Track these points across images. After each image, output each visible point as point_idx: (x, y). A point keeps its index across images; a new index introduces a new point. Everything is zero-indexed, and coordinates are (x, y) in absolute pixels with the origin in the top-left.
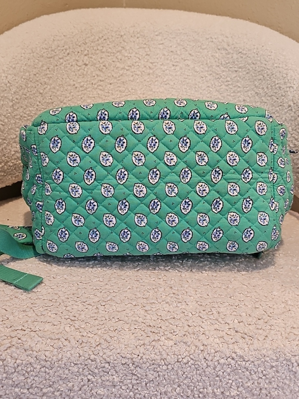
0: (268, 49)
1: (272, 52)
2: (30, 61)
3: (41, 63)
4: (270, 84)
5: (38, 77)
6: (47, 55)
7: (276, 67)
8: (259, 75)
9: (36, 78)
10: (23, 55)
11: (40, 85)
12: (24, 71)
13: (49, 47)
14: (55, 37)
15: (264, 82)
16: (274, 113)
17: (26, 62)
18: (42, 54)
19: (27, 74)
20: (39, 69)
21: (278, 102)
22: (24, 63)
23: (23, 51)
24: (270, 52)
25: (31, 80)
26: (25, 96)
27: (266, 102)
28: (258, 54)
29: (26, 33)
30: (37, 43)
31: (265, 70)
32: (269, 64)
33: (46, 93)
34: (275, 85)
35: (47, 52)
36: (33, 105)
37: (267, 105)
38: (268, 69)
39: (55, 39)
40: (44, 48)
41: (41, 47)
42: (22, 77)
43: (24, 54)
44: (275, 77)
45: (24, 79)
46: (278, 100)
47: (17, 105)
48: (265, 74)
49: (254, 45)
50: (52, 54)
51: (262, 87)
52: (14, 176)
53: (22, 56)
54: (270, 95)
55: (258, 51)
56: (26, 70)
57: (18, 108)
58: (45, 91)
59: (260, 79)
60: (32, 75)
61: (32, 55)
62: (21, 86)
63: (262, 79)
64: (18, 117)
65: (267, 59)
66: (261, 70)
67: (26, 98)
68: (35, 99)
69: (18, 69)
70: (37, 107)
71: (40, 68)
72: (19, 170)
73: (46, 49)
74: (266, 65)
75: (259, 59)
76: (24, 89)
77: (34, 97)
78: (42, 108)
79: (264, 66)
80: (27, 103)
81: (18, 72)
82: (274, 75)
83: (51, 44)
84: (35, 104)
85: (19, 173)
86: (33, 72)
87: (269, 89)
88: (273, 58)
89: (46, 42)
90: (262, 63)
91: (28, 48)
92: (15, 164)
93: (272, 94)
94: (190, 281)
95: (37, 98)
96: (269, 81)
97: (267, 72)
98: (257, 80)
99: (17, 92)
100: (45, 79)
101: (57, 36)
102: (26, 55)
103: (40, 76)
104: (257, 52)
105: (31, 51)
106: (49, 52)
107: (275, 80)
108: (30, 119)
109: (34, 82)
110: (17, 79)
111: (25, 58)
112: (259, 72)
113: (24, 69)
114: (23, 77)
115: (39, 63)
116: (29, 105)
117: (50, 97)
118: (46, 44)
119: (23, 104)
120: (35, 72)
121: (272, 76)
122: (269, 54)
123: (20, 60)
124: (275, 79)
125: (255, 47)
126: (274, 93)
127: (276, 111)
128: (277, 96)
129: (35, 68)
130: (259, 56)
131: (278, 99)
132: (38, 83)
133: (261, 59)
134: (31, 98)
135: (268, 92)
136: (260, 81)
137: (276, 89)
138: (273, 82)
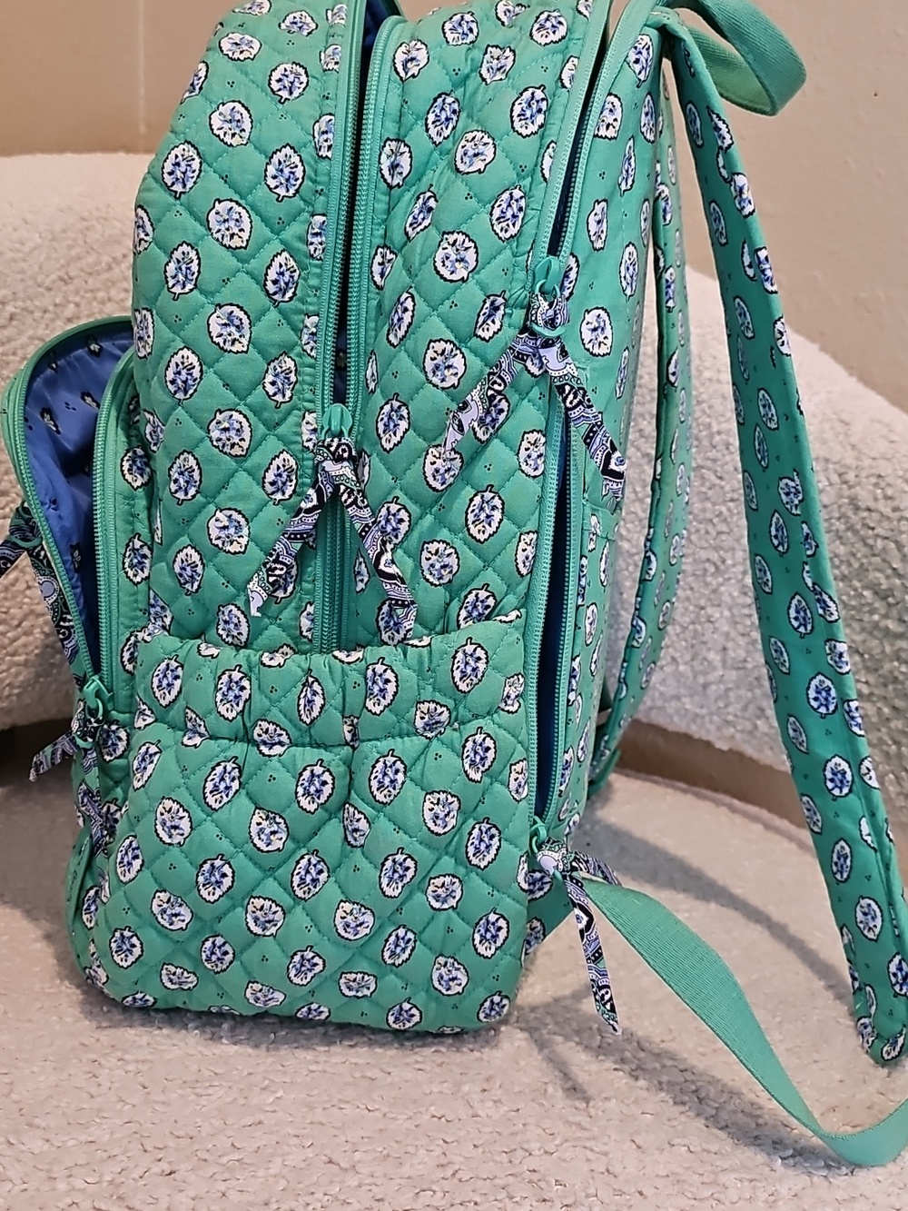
7: (710, 380)
21: (722, 488)
34: (711, 436)
44: (708, 411)
46: (723, 483)
82: (704, 405)
93: (701, 464)
107: (708, 420)
124: (709, 416)
126: (708, 459)
127: (717, 516)
128: (719, 469)
131: (720, 478)
137: (714, 447)
138: (701, 427)
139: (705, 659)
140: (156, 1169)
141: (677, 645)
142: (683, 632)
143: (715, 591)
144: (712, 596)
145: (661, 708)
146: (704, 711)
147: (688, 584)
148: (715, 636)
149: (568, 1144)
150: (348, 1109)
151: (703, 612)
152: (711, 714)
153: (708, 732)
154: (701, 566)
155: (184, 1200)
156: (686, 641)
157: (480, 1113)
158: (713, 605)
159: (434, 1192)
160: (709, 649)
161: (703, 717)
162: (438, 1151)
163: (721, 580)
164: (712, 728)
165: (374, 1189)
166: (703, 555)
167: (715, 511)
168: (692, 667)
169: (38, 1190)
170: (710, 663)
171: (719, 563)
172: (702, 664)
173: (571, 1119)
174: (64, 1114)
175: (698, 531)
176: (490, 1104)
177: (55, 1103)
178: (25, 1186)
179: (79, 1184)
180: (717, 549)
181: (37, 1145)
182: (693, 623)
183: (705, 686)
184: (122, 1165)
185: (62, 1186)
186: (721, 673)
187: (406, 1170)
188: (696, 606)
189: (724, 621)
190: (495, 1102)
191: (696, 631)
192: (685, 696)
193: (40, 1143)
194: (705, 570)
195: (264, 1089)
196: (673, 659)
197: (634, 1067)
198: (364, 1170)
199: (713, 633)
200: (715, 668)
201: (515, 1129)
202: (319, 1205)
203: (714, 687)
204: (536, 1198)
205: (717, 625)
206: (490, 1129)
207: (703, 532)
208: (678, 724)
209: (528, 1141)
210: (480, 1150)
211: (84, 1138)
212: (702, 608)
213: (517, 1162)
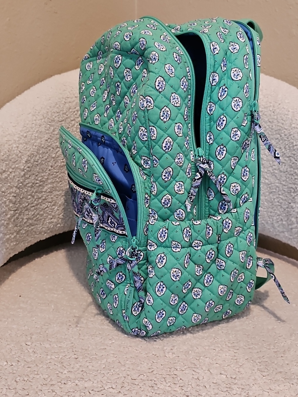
0: (285, 107)
1: (289, 111)
2: (41, 127)
3: (52, 128)
4: (287, 145)
5: (49, 143)
6: (58, 119)
7: (294, 127)
8: (276, 134)
9: (48, 143)
10: (34, 122)
11: (52, 149)
12: (35, 138)
13: (61, 111)
14: (67, 99)
15: (281, 141)
16: (293, 174)
17: (37, 129)
18: (54, 118)
19: (39, 141)
20: (50, 134)
22: (36, 131)
23: (35, 118)
24: (287, 111)
25: (43, 146)
26: (37, 163)
27: (284, 163)
28: (275, 112)
29: (38, 98)
30: (49, 108)
31: (282, 129)
32: (286, 124)
33: (58, 157)
34: (293, 146)
35: (58, 116)
36: (45, 170)
37: (285, 165)
38: (285, 129)
39: (66, 101)
40: (55, 111)
41: (53, 111)
42: (33, 145)
43: (35, 120)
44: (293, 138)
45: (36, 146)
46: (297, 162)
47: (29, 173)
48: (282, 133)
49: (270, 103)
50: (64, 117)
51: (279, 146)
52: (27, 242)
53: (33, 124)
54: (288, 156)
55: (274, 108)
56: (37, 137)
57: (30, 176)
58: (57, 154)
59: (277, 139)
60: (44, 141)
61: (43, 120)
62: (33, 154)
63: (279, 138)
64: (30, 185)
65: (285, 119)
66: (278, 129)
67: (37, 165)
68: (47, 164)
69: (29, 137)
70: (49, 172)
71: (52, 133)
72: (31, 235)
73: (58, 113)
74: (283, 124)
75: (275, 117)
76: (36, 156)
77: (46, 162)
78: (54, 172)
79: (281, 125)
80: (39, 169)
81: (29, 140)
82: (292, 136)
83: (63, 107)
84: (47, 169)
85: (32, 238)
86: (45, 138)
87: (287, 149)
88: (290, 118)
89: (57, 106)
90: (278, 122)
91: (39, 114)
92: (28, 231)
94: (208, 387)
95: (49, 163)
96: (287, 141)
97: (284, 132)
98: (274, 139)
99: (28, 160)
100: (57, 143)
101: (68, 98)
102: (37, 121)
103: (52, 141)
104: (274, 110)
105: (42, 117)
106: (60, 115)
107: (293, 141)
108: (42, 184)
109: (46, 148)
110: (29, 147)
111: (36, 125)
112: (276, 131)
113: (35, 136)
114: (35, 145)
115: (51, 127)
116: (41, 171)
117: (62, 161)
118: (57, 108)
119: (35, 171)
120: (47, 137)
121: (289, 137)
122: (286, 113)
123: (31, 127)
124: (293, 140)
125: (271, 105)
126: (292, 154)
128: (295, 157)
129: (47, 133)
130: (276, 114)
131: (296, 160)
132: (50, 148)
133: (277, 118)
134: (43, 164)
135: (285, 152)
136: (277, 141)
137: (294, 150)
138: (290, 143)
139: (291, 220)
140: (73, 357)
141: (282, 215)
142: (284, 211)
143: (294, 198)
144: (293, 200)
145: (279, 235)
146: (291, 237)
147: (286, 195)
148: (294, 213)
149: (189, 369)
150: (130, 349)
151: (290, 205)
152: (294, 238)
153: (294, 244)
154: (290, 189)
155: (77, 366)
156: (285, 214)
157: (167, 356)
158: (293, 203)
159: (144, 376)
160: (292, 217)
161: (291, 239)
162: (150, 364)
163: (295, 194)
164: (295, 243)
165: (128, 372)
166: (290, 186)
167: (294, 171)
168: (287, 222)
169: (43, 357)
170: (293, 221)
171: (295, 189)
172: (290, 222)
173: (192, 362)
174: (57, 338)
175: (289, 178)
176: (171, 353)
177: (56, 335)
178: (40, 356)
179: (53, 357)
180: (294, 184)
181: (48, 346)
182: (287, 208)
183: (292, 229)
184: (66, 354)
185: (49, 357)
186: (296, 225)
187: (139, 368)
188: (288, 202)
189: (297, 208)
190: (173, 353)
191: (288, 211)
192: (285, 232)
193: (48, 345)
194: (291, 191)
195: (110, 339)
196: (282, 219)
197: (219, 349)
198: (127, 366)
199: (293, 212)
200: (294, 224)
201: (175, 362)
202: (111, 374)
203: (294, 230)
204: (172, 382)
205: (294, 209)
206: (168, 361)
207: (290, 178)
208: (284, 240)
209: (176, 366)
210: (162, 366)
211: (59, 345)
212: (290, 203)
213: (172, 371)
